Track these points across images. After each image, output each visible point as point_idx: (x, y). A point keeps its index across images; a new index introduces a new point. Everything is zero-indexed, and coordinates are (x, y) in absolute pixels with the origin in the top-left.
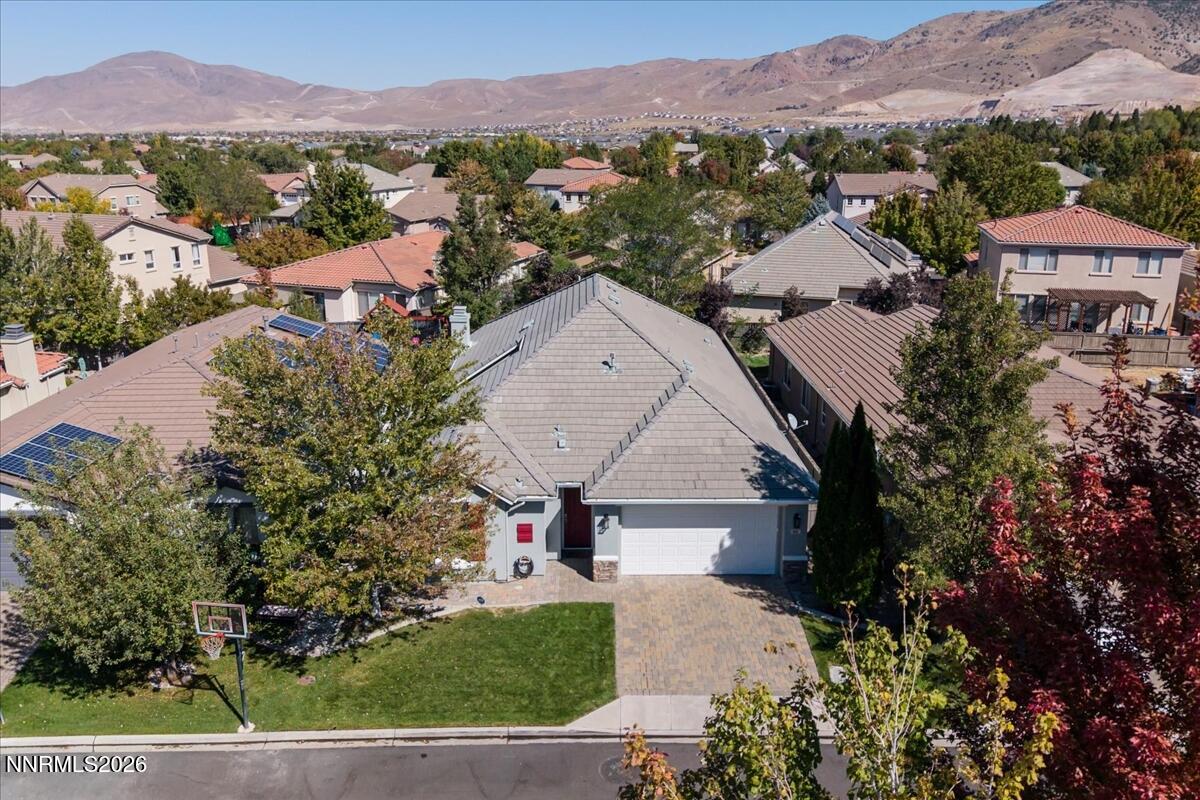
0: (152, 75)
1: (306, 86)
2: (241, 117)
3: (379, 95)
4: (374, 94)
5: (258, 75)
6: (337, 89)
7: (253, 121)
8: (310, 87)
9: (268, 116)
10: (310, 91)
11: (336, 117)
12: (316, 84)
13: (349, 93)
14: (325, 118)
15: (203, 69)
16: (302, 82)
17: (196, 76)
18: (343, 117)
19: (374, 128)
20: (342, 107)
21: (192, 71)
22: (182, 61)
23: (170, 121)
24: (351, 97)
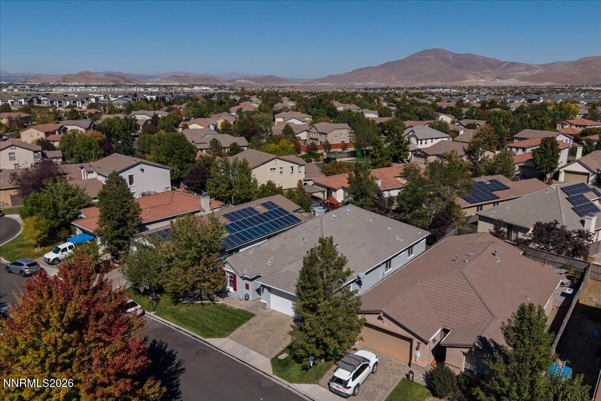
0: (432, 60)
1: (505, 62)
2: (468, 79)
3: (545, 66)
4: (541, 66)
5: (482, 58)
6: (521, 64)
7: (474, 80)
8: (507, 63)
9: (482, 78)
10: (507, 65)
11: (517, 79)
12: (510, 62)
13: (527, 65)
14: (511, 79)
15: (456, 56)
16: (503, 61)
17: (452, 59)
18: (521, 79)
19: (537, 84)
20: (522, 73)
21: (451, 57)
22: (447, 53)
23: (435, 81)
24: (529, 67)
